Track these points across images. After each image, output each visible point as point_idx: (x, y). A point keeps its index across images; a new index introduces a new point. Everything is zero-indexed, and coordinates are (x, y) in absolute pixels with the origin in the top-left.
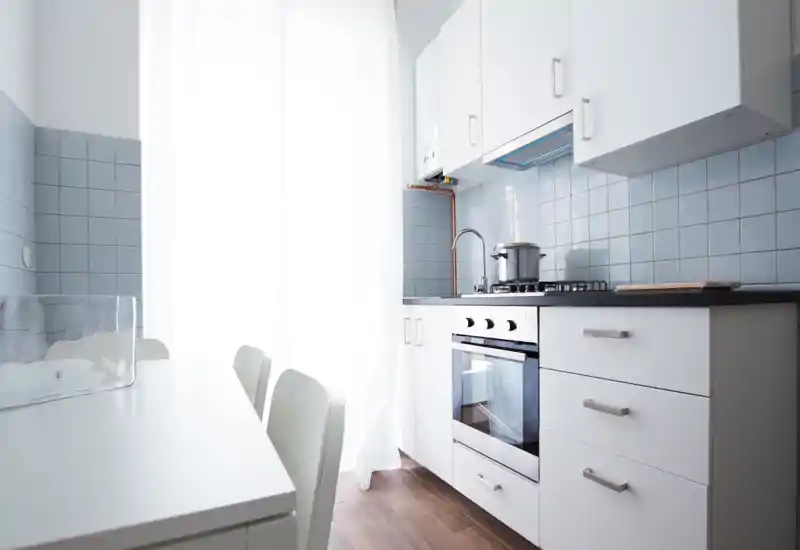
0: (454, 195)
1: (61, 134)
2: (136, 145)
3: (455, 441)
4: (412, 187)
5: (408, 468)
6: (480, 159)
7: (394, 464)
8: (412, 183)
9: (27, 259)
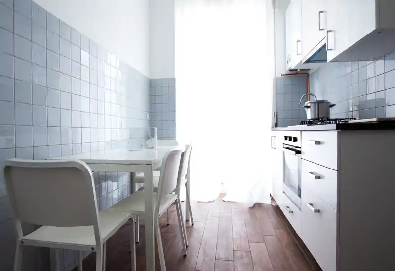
0: (308, 76)
1: (156, 80)
2: (174, 80)
3: (284, 192)
4: (284, 75)
5: (274, 205)
6: (301, 61)
7: (267, 202)
8: (284, 73)
9: (148, 117)
